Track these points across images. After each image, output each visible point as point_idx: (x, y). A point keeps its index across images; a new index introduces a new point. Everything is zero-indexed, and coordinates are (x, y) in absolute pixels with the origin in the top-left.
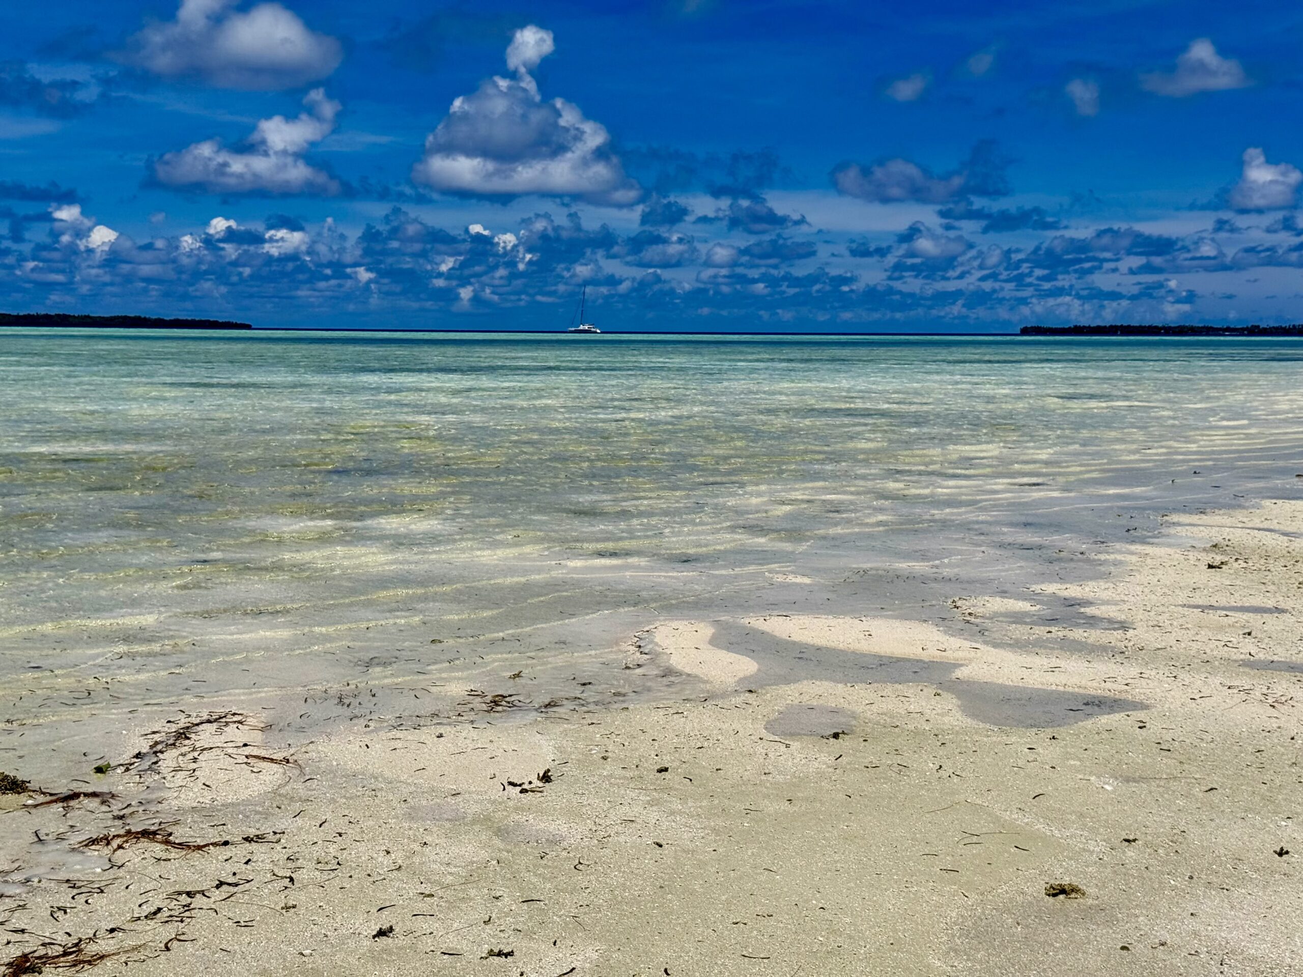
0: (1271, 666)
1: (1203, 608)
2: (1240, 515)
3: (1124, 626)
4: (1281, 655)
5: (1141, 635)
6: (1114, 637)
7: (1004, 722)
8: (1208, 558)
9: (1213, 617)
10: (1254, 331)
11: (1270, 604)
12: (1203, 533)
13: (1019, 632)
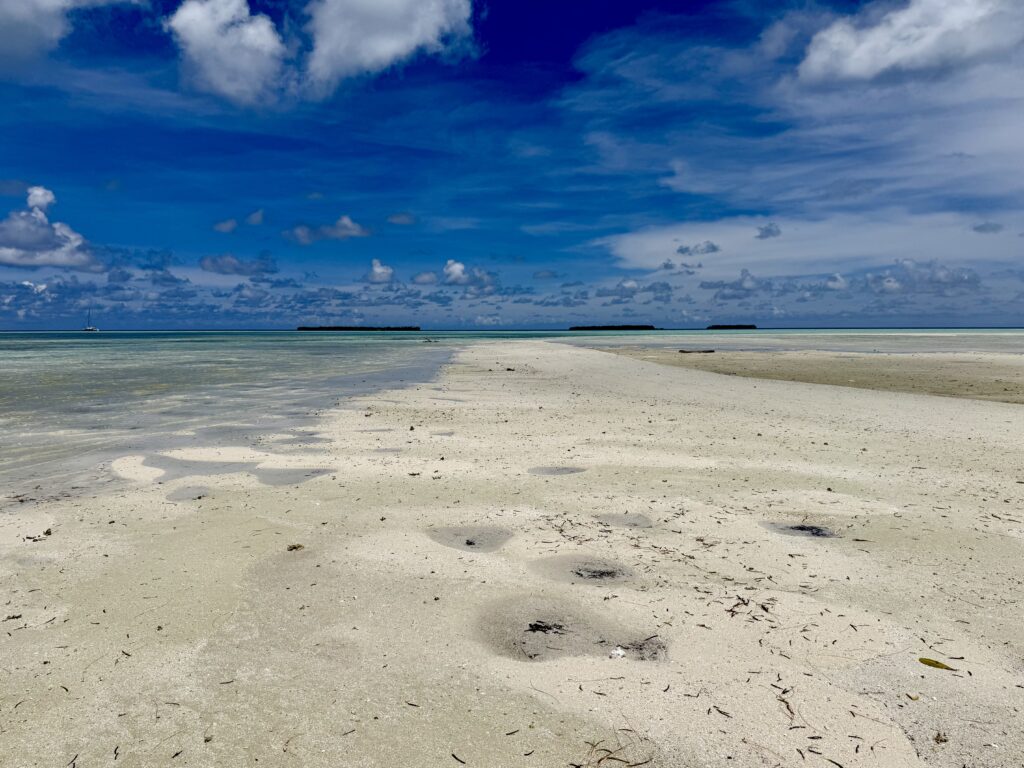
0: (385, 450)
1: (362, 432)
2: (379, 396)
3: (330, 441)
4: (389, 446)
5: (337, 444)
6: (326, 446)
7: (276, 484)
8: (365, 413)
9: (365, 434)
10: (389, 329)
11: (387, 427)
12: (365, 403)
13: (287, 447)
